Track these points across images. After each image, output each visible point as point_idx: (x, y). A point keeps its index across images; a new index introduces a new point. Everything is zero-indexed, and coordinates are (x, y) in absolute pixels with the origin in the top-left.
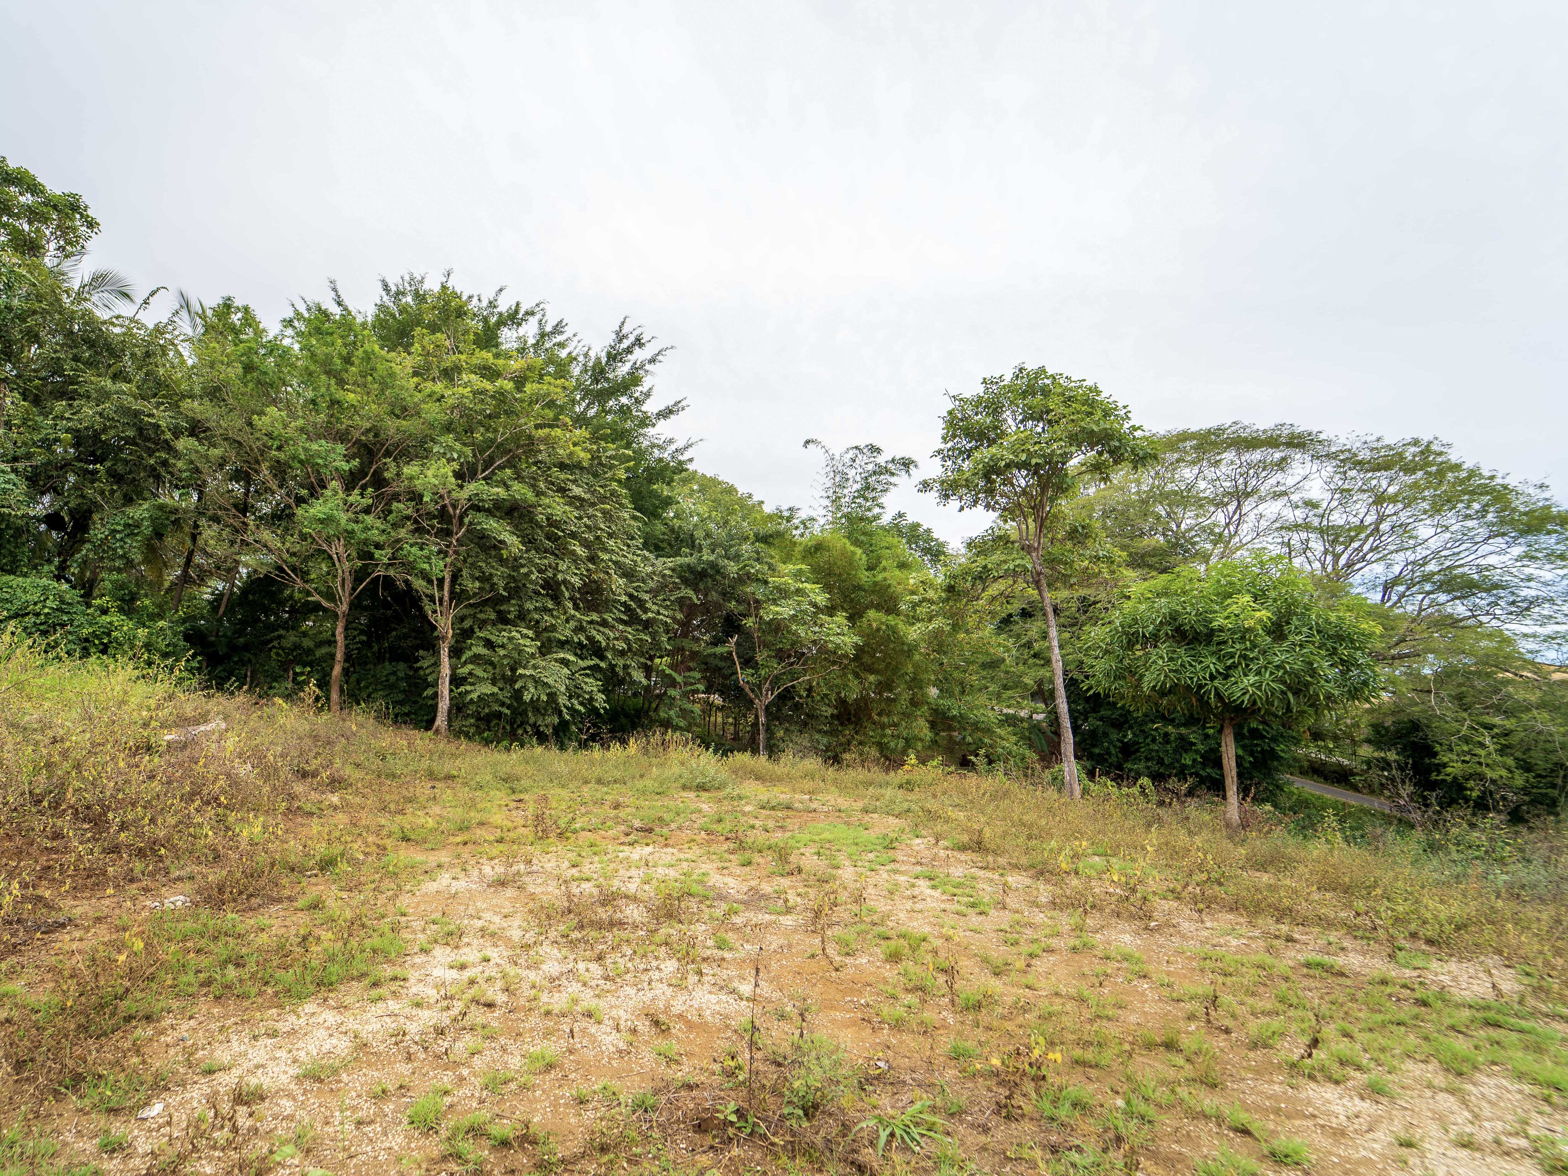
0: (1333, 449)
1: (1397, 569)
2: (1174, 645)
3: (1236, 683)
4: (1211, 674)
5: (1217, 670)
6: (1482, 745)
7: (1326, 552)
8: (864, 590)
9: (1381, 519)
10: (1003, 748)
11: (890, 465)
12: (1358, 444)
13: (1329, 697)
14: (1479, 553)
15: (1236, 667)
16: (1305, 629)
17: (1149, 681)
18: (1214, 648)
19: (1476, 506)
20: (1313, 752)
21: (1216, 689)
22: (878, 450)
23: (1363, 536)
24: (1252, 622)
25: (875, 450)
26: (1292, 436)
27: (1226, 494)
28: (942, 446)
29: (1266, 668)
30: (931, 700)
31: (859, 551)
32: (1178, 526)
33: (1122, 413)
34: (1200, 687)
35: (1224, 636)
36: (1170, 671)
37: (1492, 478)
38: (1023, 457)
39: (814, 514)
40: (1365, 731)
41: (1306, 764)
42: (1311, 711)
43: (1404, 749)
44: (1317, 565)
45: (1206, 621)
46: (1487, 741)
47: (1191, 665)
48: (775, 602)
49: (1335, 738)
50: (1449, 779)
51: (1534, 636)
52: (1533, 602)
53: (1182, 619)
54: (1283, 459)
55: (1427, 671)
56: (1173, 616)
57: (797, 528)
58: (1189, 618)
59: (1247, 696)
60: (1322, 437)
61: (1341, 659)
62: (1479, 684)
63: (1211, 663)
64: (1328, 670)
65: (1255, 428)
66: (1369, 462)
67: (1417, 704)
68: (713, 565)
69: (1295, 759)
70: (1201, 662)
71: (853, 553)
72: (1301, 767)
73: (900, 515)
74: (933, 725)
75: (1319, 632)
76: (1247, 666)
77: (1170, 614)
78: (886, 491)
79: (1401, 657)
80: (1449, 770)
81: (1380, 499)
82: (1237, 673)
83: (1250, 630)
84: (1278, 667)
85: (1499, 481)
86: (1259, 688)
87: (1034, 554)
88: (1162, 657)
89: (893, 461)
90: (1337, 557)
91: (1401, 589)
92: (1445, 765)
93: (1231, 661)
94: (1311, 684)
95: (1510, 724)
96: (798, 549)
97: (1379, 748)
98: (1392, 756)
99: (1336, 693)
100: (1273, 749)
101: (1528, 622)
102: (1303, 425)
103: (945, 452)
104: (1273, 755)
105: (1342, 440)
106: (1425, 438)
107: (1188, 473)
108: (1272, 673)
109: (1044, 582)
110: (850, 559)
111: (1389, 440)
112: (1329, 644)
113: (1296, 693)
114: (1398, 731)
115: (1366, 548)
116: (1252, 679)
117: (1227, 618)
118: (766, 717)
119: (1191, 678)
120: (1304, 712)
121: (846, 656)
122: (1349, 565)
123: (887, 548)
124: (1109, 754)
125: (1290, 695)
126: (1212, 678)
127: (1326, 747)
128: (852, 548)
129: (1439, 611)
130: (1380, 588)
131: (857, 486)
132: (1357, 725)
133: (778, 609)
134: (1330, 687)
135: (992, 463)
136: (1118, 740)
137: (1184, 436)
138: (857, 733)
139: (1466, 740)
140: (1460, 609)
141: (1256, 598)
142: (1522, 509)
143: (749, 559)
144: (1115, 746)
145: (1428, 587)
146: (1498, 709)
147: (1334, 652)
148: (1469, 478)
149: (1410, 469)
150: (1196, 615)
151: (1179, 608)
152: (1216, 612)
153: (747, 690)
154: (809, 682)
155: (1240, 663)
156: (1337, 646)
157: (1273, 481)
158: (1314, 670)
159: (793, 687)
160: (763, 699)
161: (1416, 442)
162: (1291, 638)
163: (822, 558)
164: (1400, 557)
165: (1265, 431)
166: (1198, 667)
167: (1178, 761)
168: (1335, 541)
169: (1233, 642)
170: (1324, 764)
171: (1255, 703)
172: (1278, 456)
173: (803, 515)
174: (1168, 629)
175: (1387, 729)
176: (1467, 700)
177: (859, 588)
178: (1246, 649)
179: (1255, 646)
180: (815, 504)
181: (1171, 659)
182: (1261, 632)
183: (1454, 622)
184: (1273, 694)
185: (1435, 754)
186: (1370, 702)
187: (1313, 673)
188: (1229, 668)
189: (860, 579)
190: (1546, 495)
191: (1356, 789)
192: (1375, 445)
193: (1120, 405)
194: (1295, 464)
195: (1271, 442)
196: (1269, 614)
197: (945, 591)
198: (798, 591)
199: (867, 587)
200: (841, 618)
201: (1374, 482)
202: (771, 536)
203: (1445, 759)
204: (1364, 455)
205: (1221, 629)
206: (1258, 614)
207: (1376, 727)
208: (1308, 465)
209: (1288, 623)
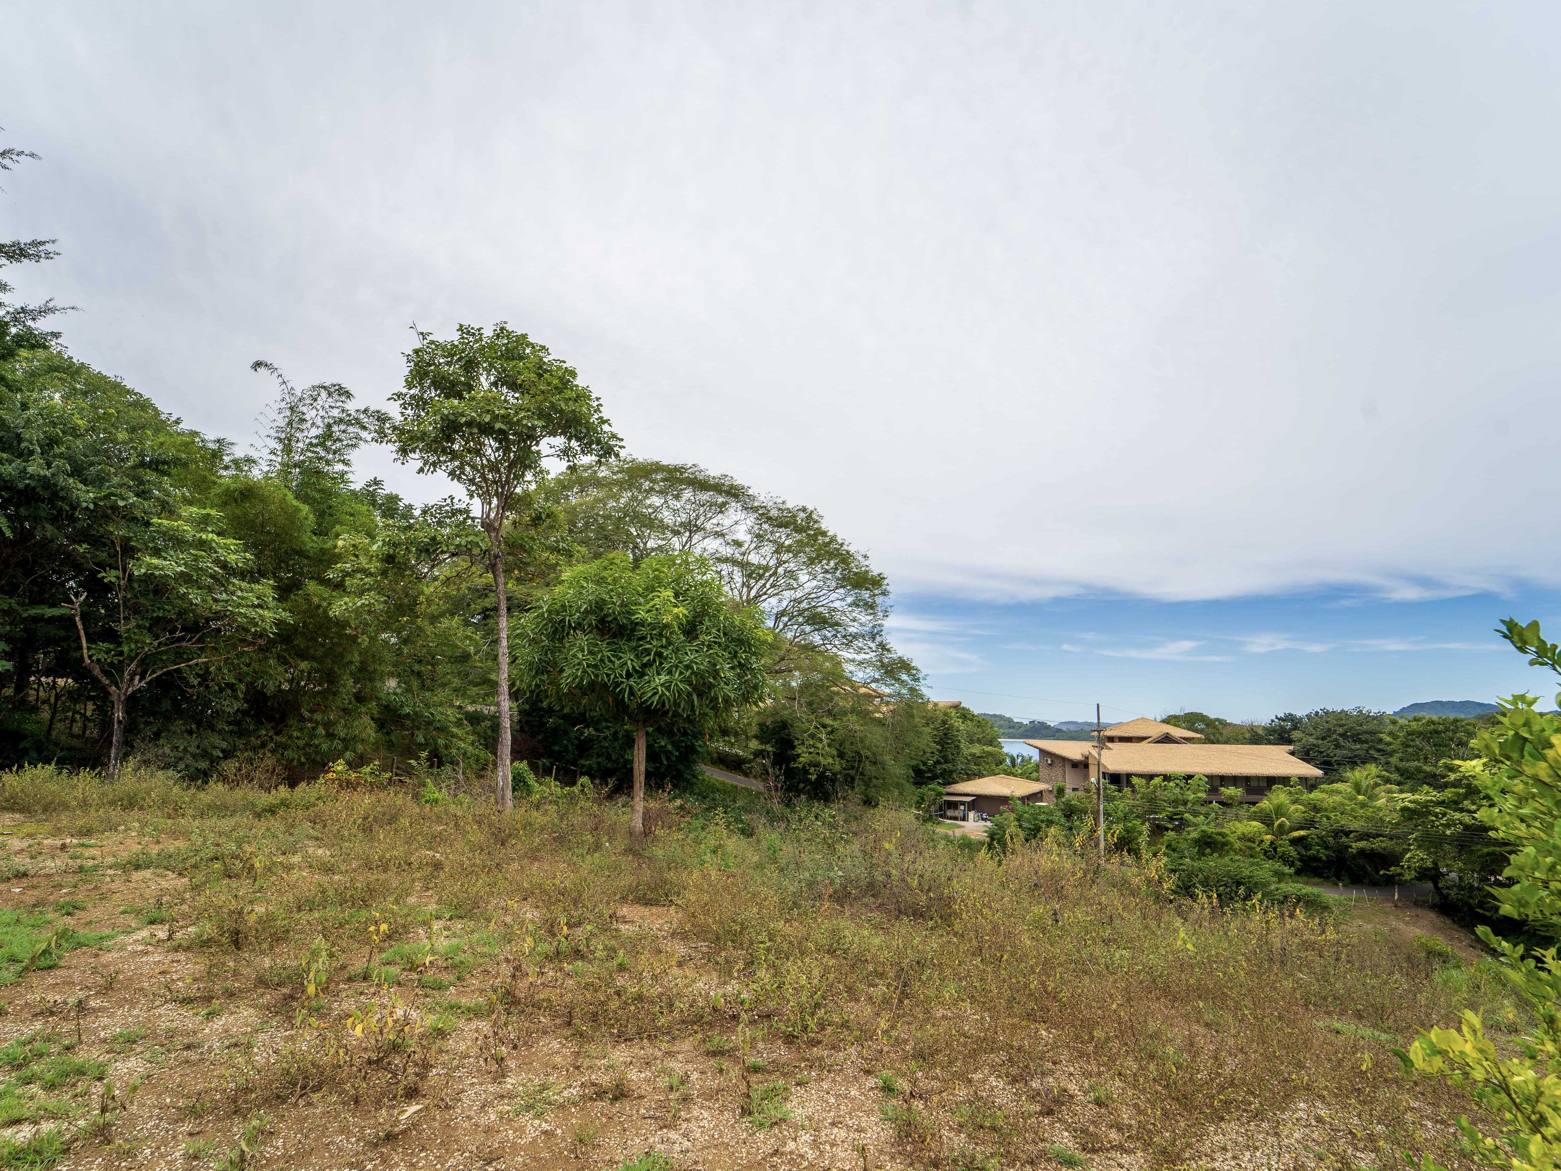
0: (756, 504)
1: (785, 603)
2: (598, 637)
3: (649, 682)
4: (628, 671)
5: (634, 667)
6: (821, 740)
7: (743, 584)
8: (308, 557)
9: (780, 563)
10: (458, 749)
11: (362, 416)
12: (771, 504)
13: (727, 700)
14: (831, 598)
15: (651, 665)
16: (714, 631)
17: (567, 678)
18: (634, 644)
19: (832, 563)
20: (720, 745)
21: (631, 687)
22: (348, 395)
23: (767, 574)
24: (670, 618)
25: (344, 393)
26: (732, 486)
27: (682, 524)
28: (405, 391)
29: (677, 667)
30: (382, 695)
31: (305, 508)
32: (645, 544)
33: (595, 404)
34: (617, 685)
35: (643, 631)
36: (588, 666)
37: (842, 545)
38: (487, 418)
39: (255, 455)
40: (754, 730)
41: (715, 755)
42: (711, 713)
43: (776, 743)
44: (736, 592)
45: (628, 613)
46: (824, 736)
47: (611, 661)
48: (157, 552)
49: (736, 734)
50: (800, 766)
51: (853, 661)
52: (855, 637)
53: (609, 609)
54: (724, 504)
55: (794, 684)
56: (599, 605)
57: (226, 468)
58: (614, 607)
59: (657, 697)
60: (750, 492)
61: (739, 662)
62: (822, 695)
63: (630, 660)
64: (726, 670)
65: (708, 473)
66: (776, 520)
67: (786, 709)
68: (46, 483)
69: (709, 753)
70: (621, 658)
71: (298, 510)
72: (712, 758)
73: (376, 482)
74: (381, 725)
75: (725, 634)
76: (661, 663)
77: (597, 603)
78: (354, 446)
79: (780, 671)
80: (801, 759)
81: (779, 549)
82: (650, 671)
83: (667, 626)
84: (688, 667)
85: (845, 547)
86: (668, 689)
87: (493, 535)
88: (582, 650)
89: (366, 411)
90: (750, 589)
91: (786, 619)
92: (799, 756)
93: (647, 658)
94: (715, 686)
95: (836, 724)
96: (216, 490)
97: (762, 743)
98: (769, 748)
99: (732, 696)
100: (693, 745)
101: (851, 651)
102: (740, 480)
103: (407, 398)
104: (692, 749)
105: (762, 498)
106: (810, 508)
107: (656, 500)
108: (681, 673)
109: (500, 567)
110: (292, 516)
111: (790, 505)
112: (732, 646)
113: (700, 695)
114: (774, 728)
115: (768, 586)
116: (664, 678)
117: (649, 611)
118: (127, 712)
119: (608, 675)
120: (706, 715)
121: (261, 635)
122: (757, 596)
123: (352, 515)
124: (567, 751)
125: (695, 697)
126: (629, 675)
127: (730, 741)
128: (295, 503)
129: (805, 639)
130: (773, 618)
131: (314, 432)
132: (750, 724)
133: (155, 561)
134: (727, 689)
135: (452, 417)
136: (576, 738)
137: (658, 467)
138: (277, 733)
139: (812, 736)
140: (817, 639)
141: (676, 596)
142: (855, 570)
143: (121, 486)
144: (572, 744)
145: (801, 620)
146: (830, 713)
147: (735, 655)
148: (830, 543)
149: (799, 529)
150: (621, 606)
151: (607, 598)
152: (640, 604)
153: (97, 671)
154: (207, 666)
155: (654, 661)
156: (737, 649)
157: (714, 521)
158: (717, 672)
159: (178, 671)
160: (124, 686)
161: (804, 510)
162: (701, 638)
163: (252, 509)
164: (787, 594)
165: (714, 478)
166: (617, 662)
167: (623, 757)
168: (750, 576)
169: (652, 638)
170: (727, 755)
171: (664, 705)
172: (721, 500)
173: (239, 452)
174: (593, 618)
175: (767, 727)
176: (814, 706)
177: (301, 553)
178: (662, 646)
179: (670, 643)
180: (259, 444)
181: (591, 653)
182: (677, 629)
183: (811, 648)
184: (680, 695)
185: (794, 748)
186: (757, 706)
187: (716, 674)
188: (644, 666)
189: (303, 543)
190: (867, 563)
191: (746, 774)
192: (781, 506)
193: (594, 396)
194: (731, 511)
195: (717, 488)
196: (686, 612)
197: (382, 560)
198: (202, 544)
199: (311, 555)
200: (266, 588)
201: (778, 535)
202: (165, 462)
203: (800, 751)
204: (774, 513)
205: (642, 623)
206: (676, 610)
207: (761, 725)
208: (739, 513)
209: (701, 623)
